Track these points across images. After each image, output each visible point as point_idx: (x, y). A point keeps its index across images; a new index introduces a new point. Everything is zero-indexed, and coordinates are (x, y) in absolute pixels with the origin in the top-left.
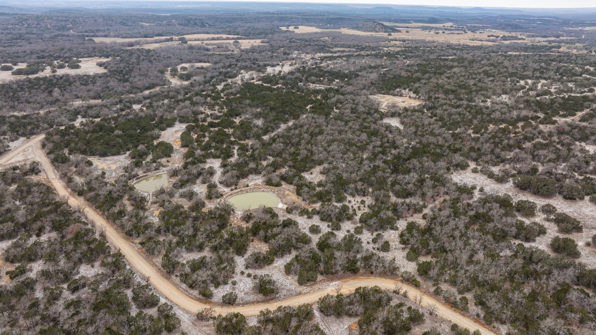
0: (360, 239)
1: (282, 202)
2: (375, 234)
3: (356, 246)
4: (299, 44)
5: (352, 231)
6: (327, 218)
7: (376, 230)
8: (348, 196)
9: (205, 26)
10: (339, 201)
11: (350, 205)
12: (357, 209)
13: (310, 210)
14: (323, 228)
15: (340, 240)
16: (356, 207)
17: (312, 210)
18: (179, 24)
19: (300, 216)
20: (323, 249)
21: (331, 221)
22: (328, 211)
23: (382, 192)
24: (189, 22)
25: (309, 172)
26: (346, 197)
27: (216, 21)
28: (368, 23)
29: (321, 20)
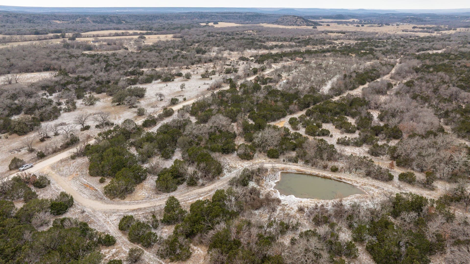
4: (219, 38)
9: (121, 23)
18: (94, 22)
24: (105, 19)
27: (137, 19)
28: (288, 17)
29: (240, 17)
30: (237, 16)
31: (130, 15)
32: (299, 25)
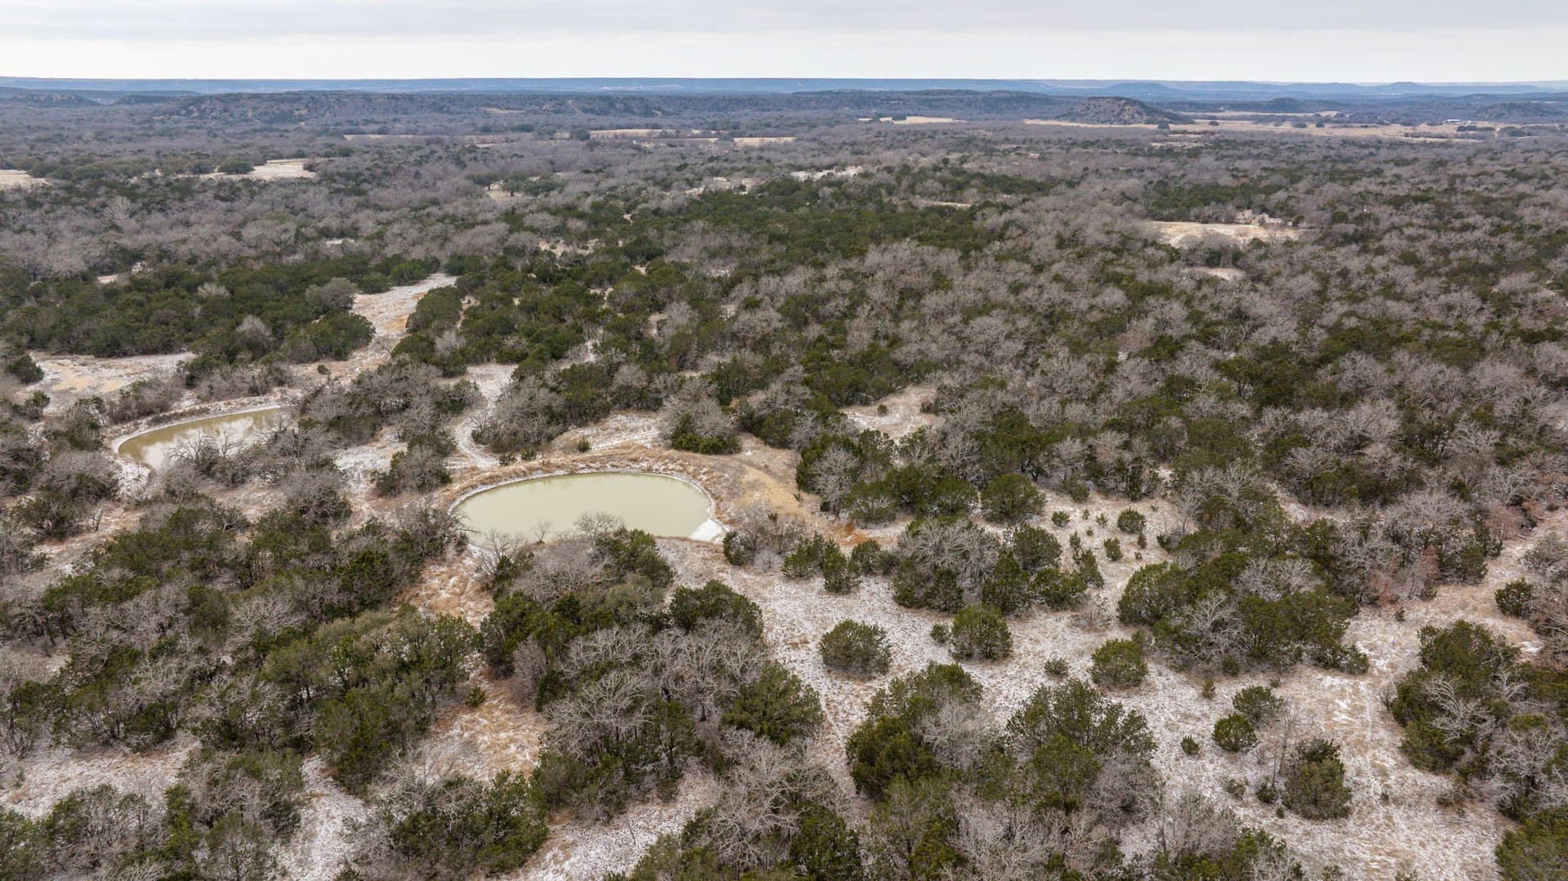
0: (1136, 721)
1: (719, 514)
2: (1228, 691)
3: (1112, 773)
5: (1081, 669)
6: (931, 595)
7: (1231, 670)
8: (1050, 496)
9: (653, 115)
10: (1002, 515)
11: (1062, 537)
12: (1100, 556)
13: (846, 551)
14: (908, 646)
15: (1002, 720)
16: (1094, 544)
17: (859, 552)
18: (585, 111)
19: (789, 578)
20: (886, 778)
21: (952, 607)
22: (939, 551)
23: (1233, 471)
24: (612, 105)
25: (875, 408)
26: (1040, 503)
27: (686, 108)
28: (1100, 102)
29: (969, 104)
30: (961, 101)
31: (668, 97)
32: (1125, 123)
